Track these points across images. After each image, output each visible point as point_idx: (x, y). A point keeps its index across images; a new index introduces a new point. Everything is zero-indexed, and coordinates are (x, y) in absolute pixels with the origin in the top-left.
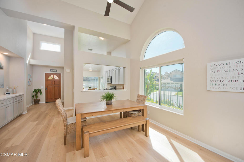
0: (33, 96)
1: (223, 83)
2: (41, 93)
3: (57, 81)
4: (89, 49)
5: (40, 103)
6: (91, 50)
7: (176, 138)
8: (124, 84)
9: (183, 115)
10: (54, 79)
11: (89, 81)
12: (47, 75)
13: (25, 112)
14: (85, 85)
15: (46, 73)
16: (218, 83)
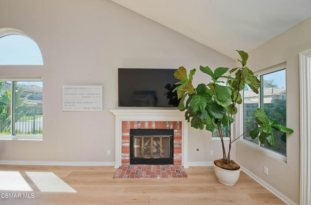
1: (73, 104)
7: (33, 168)
9: (42, 140)
16: (70, 104)
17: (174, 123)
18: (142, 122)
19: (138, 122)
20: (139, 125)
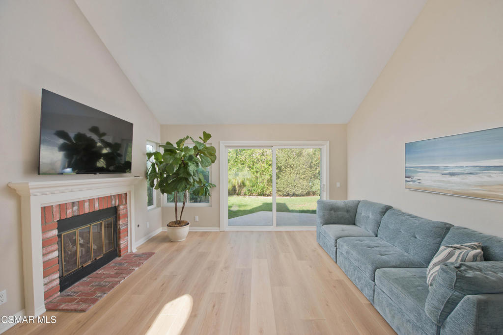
17: (120, 196)
18: (79, 202)
19: (73, 203)
20: (75, 208)
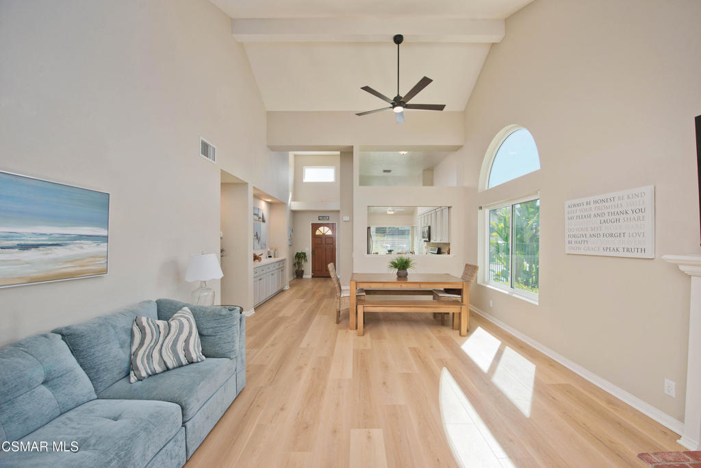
0: (295, 265)
1: (583, 239)
2: (306, 260)
3: (329, 237)
4: (385, 171)
5: (304, 277)
6: (389, 171)
8: (449, 244)
9: (537, 304)
10: (324, 234)
11: (393, 235)
12: (315, 227)
13: (287, 287)
14: (389, 246)
15: (312, 224)
16: (578, 240)
